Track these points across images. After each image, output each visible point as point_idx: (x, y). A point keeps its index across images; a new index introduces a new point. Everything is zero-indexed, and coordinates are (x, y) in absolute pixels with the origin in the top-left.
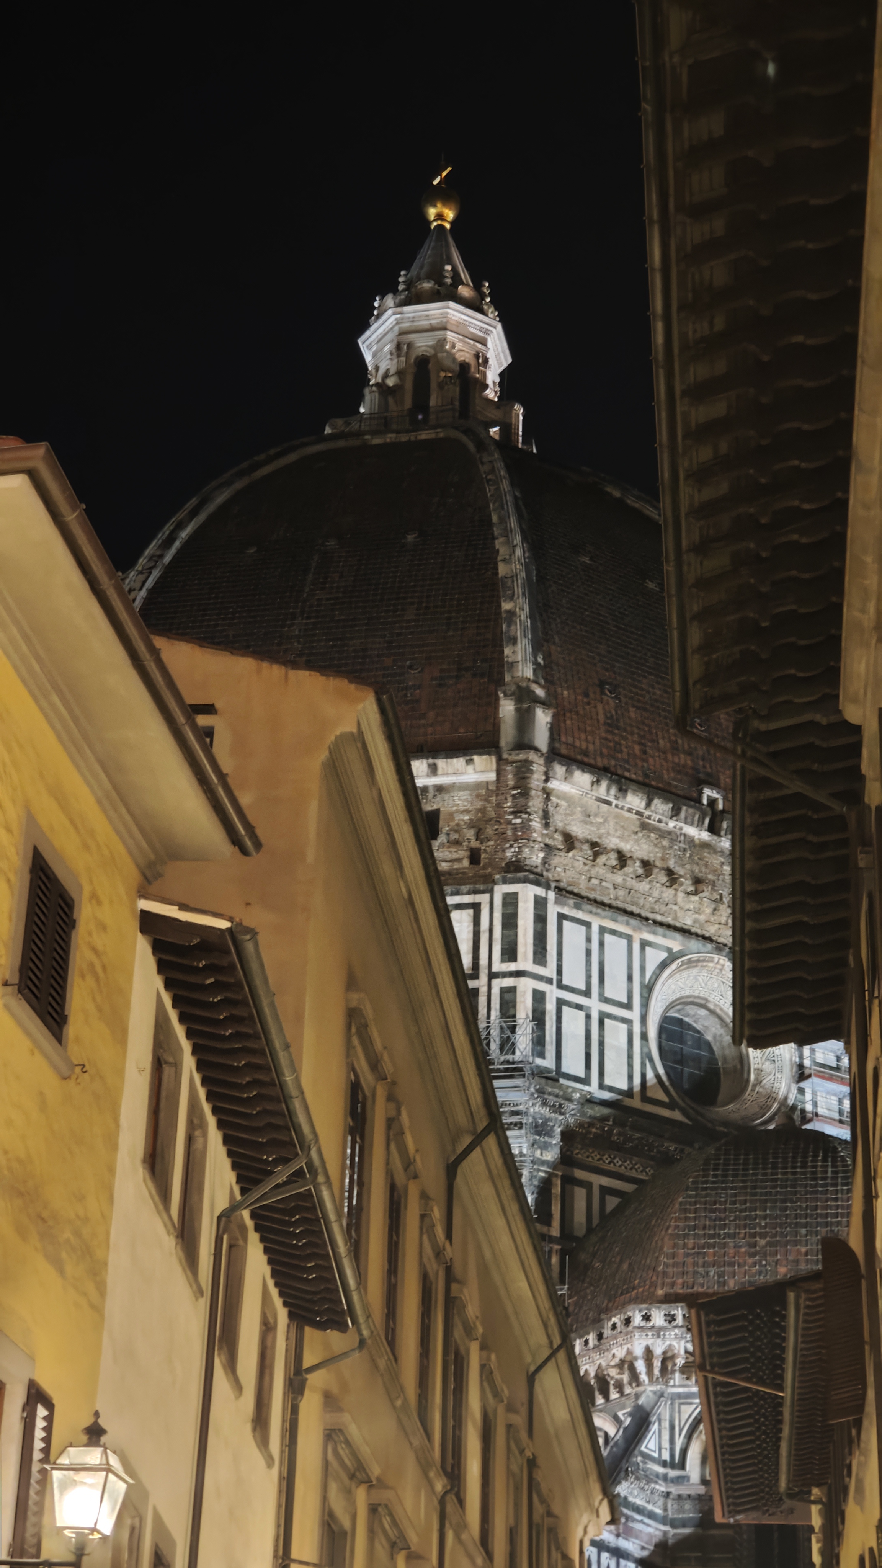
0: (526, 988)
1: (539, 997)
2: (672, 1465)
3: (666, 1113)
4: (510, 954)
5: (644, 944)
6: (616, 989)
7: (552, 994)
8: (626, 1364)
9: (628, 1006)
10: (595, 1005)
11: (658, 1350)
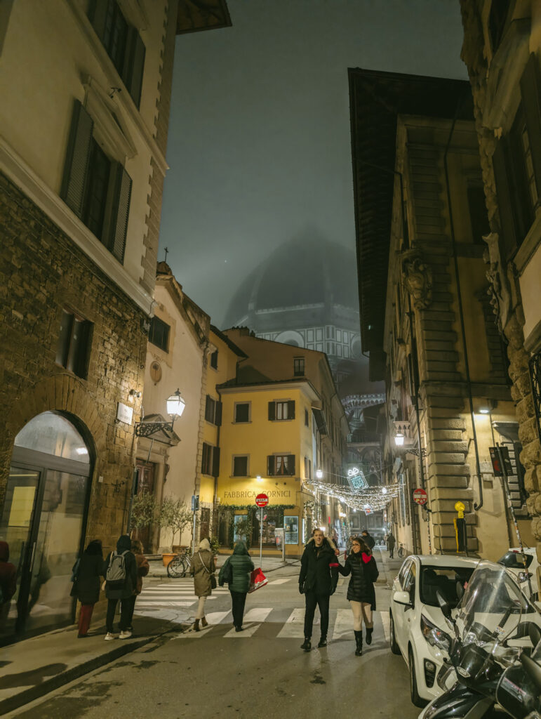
0: (331, 342)
1: (333, 344)
2: (358, 419)
4: (328, 337)
6: (346, 341)
7: (335, 343)
8: (350, 403)
10: (342, 344)
11: (355, 401)
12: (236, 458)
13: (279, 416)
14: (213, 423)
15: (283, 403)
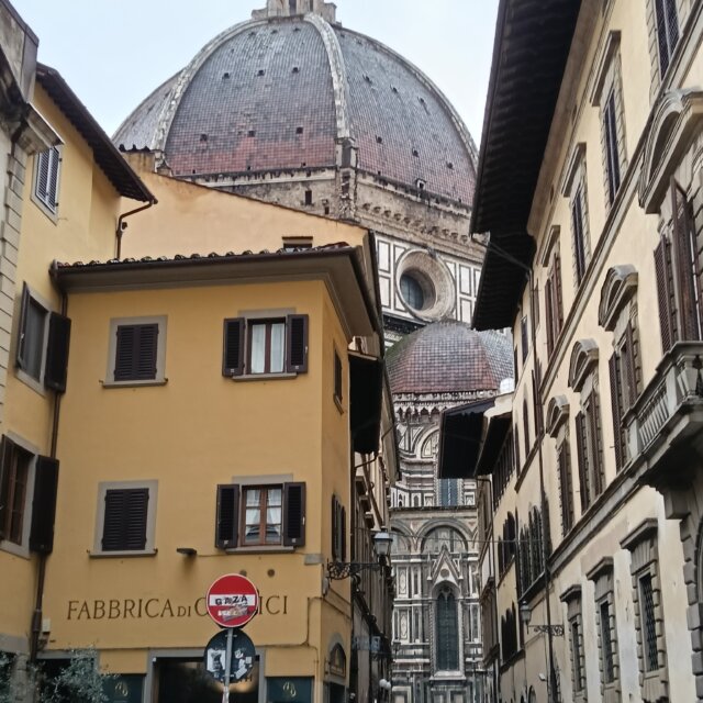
2: (409, 451)
3: (404, 315)
5: (395, 246)
9: (389, 272)
11: (405, 409)
12: (110, 493)
13: (258, 365)
14: (36, 377)
15: (269, 322)
